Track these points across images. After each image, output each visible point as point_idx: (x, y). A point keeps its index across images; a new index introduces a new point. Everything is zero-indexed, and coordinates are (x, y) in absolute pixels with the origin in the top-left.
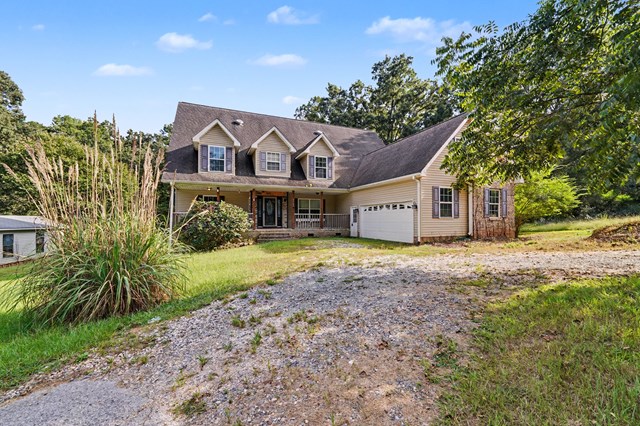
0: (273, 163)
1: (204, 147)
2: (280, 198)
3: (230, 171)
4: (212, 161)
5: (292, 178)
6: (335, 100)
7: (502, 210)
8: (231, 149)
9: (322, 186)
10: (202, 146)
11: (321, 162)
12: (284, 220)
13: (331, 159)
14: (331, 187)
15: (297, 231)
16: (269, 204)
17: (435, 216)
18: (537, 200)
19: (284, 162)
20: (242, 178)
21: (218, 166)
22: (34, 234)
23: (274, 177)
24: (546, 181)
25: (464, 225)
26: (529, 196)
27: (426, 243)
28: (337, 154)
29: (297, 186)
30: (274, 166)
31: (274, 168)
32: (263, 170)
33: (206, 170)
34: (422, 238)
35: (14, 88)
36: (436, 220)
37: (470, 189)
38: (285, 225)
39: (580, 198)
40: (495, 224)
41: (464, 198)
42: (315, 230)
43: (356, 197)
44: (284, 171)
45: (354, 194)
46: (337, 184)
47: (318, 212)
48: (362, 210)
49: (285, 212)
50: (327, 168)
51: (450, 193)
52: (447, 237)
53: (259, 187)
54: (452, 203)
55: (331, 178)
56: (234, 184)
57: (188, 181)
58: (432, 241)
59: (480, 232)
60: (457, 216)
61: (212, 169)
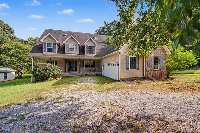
0: (72, 49)
1: (45, 43)
2: (76, 61)
3: (55, 52)
4: (48, 48)
5: (79, 54)
6: (107, 27)
7: (160, 66)
8: (55, 44)
9: (90, 57)
10: (44, 43)
11: (90, 48)
12: (78, 69)
13: (94, 47)
14: (94, 57)
15: (81, 73)
16: (72, 64)
17: (127, 69)
18: (177, 61)
19: (76, 48)
20: (59, 54)
21: (50, 50)
22: (3, 74)
23: (72, 53)
24: (182, 53)
25: (142, 73)
26: (174, 59)
27: (123, 81)
28: (96, 45)
29: (81, 57)
30: (72, 50)
31: (72, 51)
32: (68, 51)
33: (46, 52)
34: (121, 79)
35: (11, 29)
36: (128, 71)
37: (144, 57)
38: (78, 71)
39: (198, 60)
40: (156, 72)
41: (142, 61)
42: (88, 73)
43: (104, 61)
44: (76, 51)
45: (103, 59)
46: (97, 56)
47: (92, 66)
48: (105, 65)
49: (78, 66)
50: (93, 50)
51: (135, 59)
52: (133, 78)
53: (66, 57)
54: (136, 63)
55: (94, 54)
56: (55, 56)
57: (38, 56)
58: (126, 80)
59: (149, 76)
60: (138, 69)
61: (48, 51)
